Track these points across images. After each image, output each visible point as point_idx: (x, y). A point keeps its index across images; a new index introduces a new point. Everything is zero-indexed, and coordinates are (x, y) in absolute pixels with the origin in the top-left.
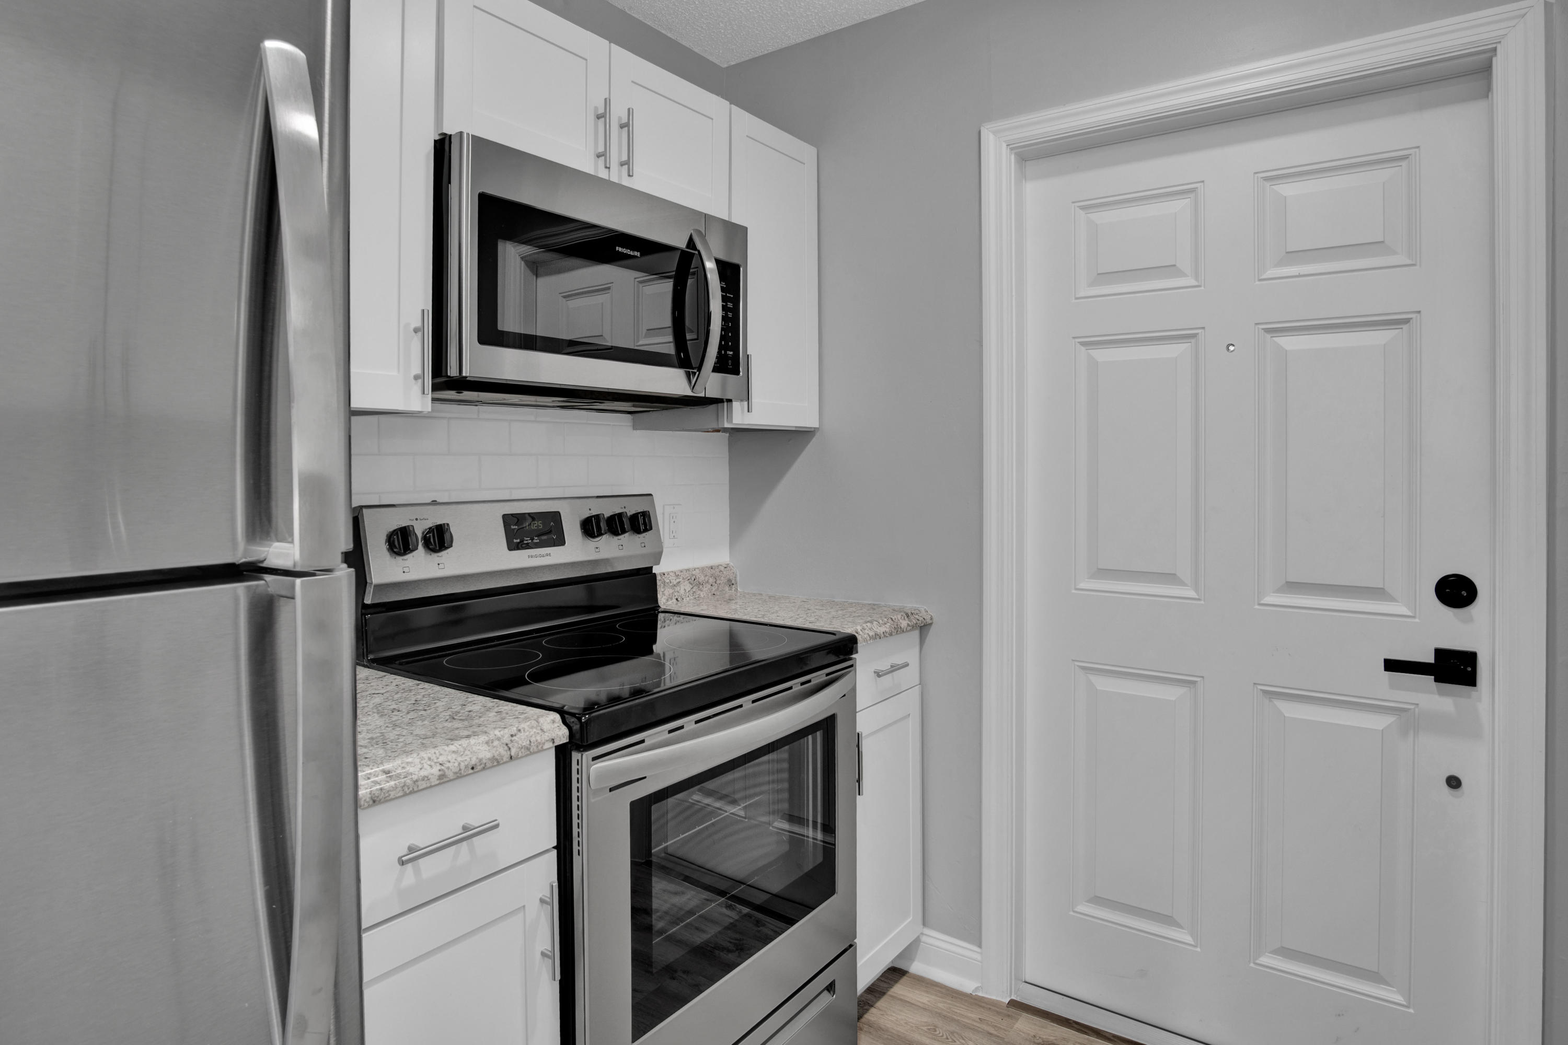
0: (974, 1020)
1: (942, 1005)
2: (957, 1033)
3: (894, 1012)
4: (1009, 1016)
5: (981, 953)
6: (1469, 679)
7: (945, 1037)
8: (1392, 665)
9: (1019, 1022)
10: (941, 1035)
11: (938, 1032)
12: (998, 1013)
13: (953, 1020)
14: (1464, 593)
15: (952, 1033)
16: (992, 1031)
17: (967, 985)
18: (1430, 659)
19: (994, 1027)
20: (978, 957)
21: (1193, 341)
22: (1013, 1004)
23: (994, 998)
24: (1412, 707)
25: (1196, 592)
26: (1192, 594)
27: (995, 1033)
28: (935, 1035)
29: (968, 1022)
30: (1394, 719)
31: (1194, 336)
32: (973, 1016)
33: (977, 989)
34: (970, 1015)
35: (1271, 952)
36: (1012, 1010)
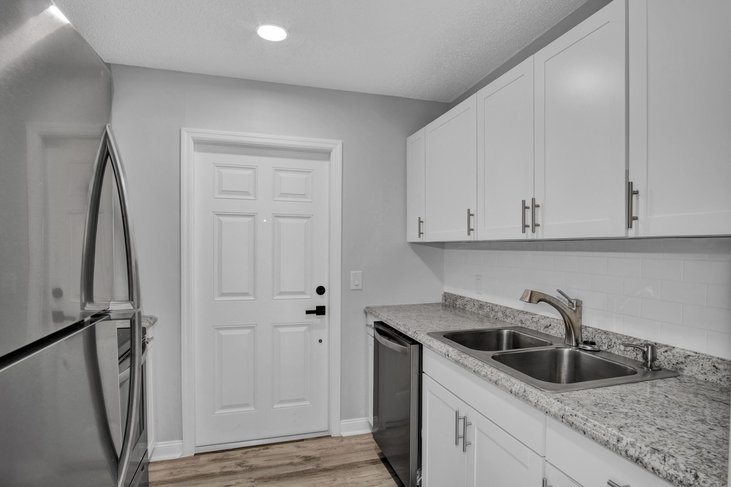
0: (185, 465)
1: (170, 465)
2: (181, 471)
3: (153, 476)
4: (196, 458)
5: (182, 442)
6: (323, 313)
7: (177, 474)
8: (308, 312)
9: (201, 458)
10: (175, 474)
11: (174, 474)
12: (192, 459)
13: (177, 468)
14: (323, 291)
15: (179, 471)
16: (193, 465)
17: (177, 456)
18: (315, 309)
19: (193, 463)
20: (181, 443)
21: (253, 217)
22: (196, 455)
23: (188, 456)
24: (311, 323)
25: (254, 298)
26: (253, 298)
27: (194, 465)
28: (173, 475)
29: (183, 466)
30: (306, 327)
31: (254, 216)
32: (184, 464)
33: (181, 456)
34: (182, 464)
35: (277, 404)
36: (197, 457)
